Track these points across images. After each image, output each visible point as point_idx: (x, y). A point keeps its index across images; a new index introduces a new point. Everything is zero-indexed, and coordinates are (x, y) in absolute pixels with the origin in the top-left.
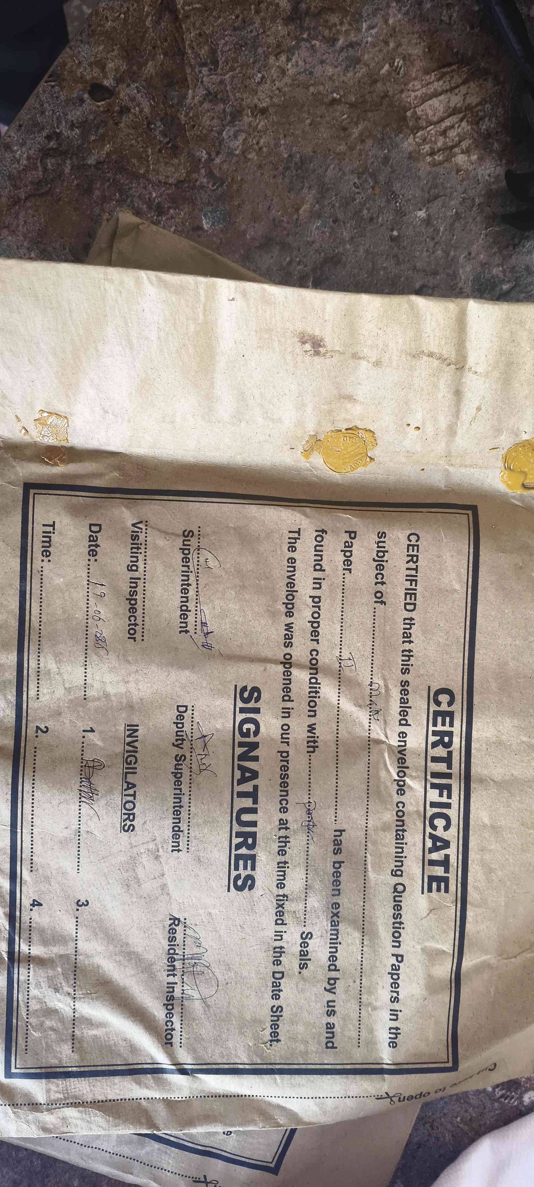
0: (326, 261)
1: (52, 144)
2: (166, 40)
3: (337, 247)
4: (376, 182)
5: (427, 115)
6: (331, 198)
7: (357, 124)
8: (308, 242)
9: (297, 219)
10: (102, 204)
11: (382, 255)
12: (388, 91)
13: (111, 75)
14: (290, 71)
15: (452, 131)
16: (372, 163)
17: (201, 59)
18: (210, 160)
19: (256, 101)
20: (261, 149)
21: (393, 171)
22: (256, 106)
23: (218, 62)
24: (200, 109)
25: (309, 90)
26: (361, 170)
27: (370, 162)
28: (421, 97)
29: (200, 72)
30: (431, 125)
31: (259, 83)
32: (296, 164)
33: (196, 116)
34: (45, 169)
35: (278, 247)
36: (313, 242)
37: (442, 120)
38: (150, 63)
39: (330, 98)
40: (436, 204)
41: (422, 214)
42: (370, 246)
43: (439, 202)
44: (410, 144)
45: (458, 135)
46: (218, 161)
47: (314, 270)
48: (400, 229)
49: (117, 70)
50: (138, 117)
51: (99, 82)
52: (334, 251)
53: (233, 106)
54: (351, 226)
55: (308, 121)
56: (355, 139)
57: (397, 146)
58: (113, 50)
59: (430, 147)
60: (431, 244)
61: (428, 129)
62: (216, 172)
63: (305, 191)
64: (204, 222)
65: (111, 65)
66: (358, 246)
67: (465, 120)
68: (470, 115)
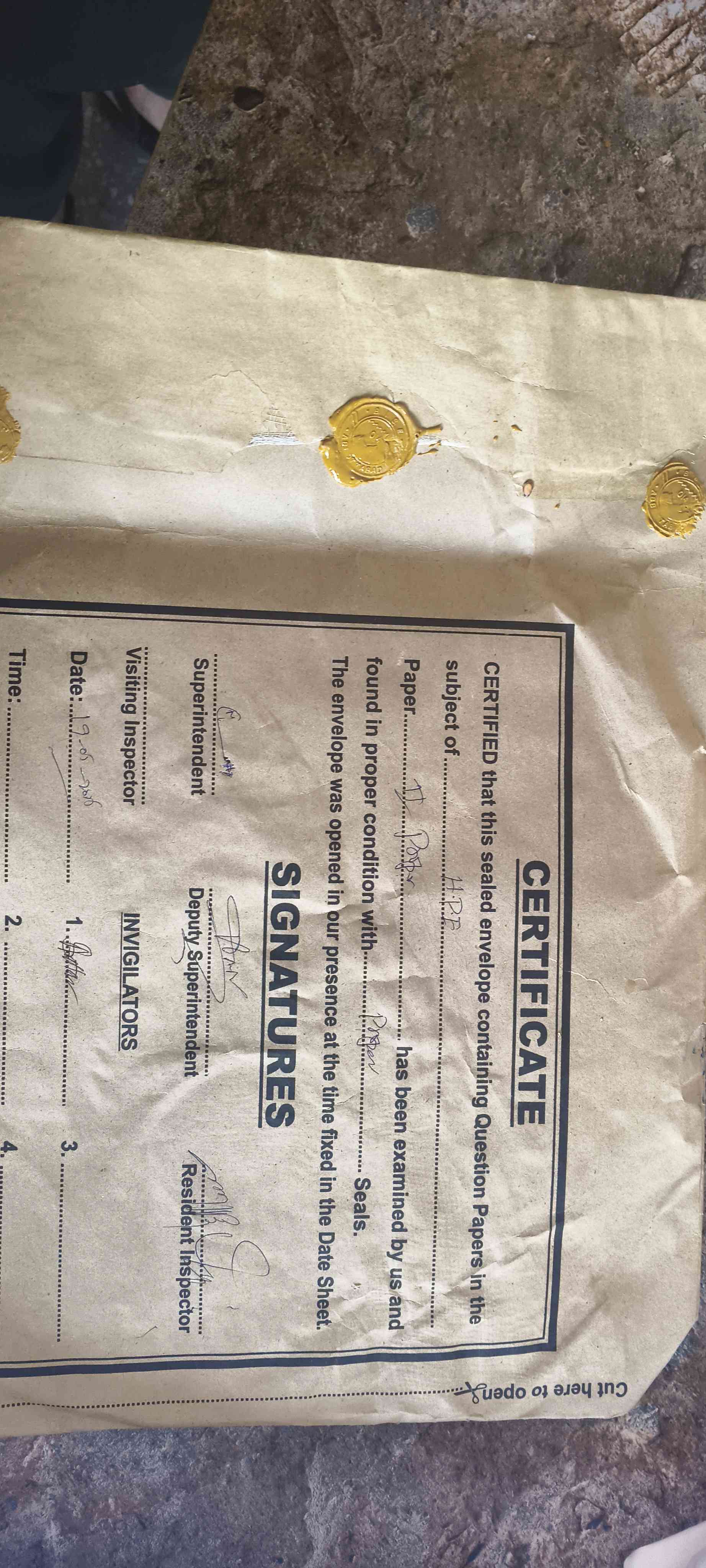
0: (567, 242)
1: (205, 174)
2: (311, 15)
3: (576, 223)
4: (604, 132)
5: (644, 36)
6: (554, 164)
7: (563, 66)
8: (540, 225)
9: (521, 200)
10: (283, 236)
11: (633, 220)
12: (592, 18)
13: (256, 73)
14: (469, 19)
15: (679, 48)
16: (594, 109)
17: (359, 28)
18: (400, 150)
19: (437, 65)
20: (456, 123)
21: (622, 114)
22: (438, 71)
23: (380, 27)
24: (373, 90)
25: (497, 37)
26: (582, 122)
27: (590, 108)
28: (633, 15)
29: (362, 44)
30: (653, 47)
31: (436, 43)
32: (503, 132)
33: (370, 100)
34: (205, 209)
35: (506, 239)
36: (547, 222)
37: (664, 37)
38: (300, 47)
39: (524, 42)
40: (681, 144)
41: (667, 159)
42: (615, 213)
43: (684, 140)
44: (632, 77)
45: (688, 52)
46: (409, 149)
47: (555, 257)
48: (646, 183)
49: (261, 65)
50: (300, 118)
51: (243, 84)
52: (573, 228)
53: (410, 78)
54: (587, 193)
55: (505, 76)
56: (566, 84)
57: (619, 82)
58: (251, 42)
59: (659, 75)
60: (687, 194)
61: (651, 52)
62: (411, 164)
63: (522, 162)
64: (410, 229)
65: (252, 61)
66: (601, 215)
67: (692, 32)
68: (696, 24)
